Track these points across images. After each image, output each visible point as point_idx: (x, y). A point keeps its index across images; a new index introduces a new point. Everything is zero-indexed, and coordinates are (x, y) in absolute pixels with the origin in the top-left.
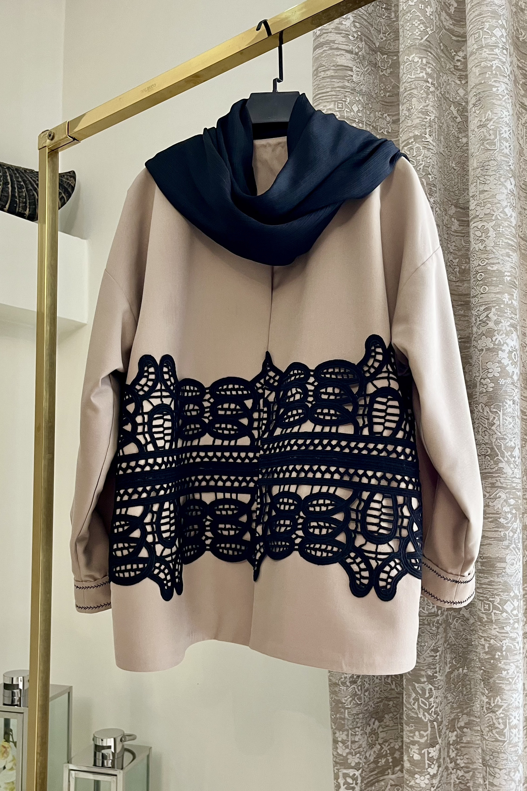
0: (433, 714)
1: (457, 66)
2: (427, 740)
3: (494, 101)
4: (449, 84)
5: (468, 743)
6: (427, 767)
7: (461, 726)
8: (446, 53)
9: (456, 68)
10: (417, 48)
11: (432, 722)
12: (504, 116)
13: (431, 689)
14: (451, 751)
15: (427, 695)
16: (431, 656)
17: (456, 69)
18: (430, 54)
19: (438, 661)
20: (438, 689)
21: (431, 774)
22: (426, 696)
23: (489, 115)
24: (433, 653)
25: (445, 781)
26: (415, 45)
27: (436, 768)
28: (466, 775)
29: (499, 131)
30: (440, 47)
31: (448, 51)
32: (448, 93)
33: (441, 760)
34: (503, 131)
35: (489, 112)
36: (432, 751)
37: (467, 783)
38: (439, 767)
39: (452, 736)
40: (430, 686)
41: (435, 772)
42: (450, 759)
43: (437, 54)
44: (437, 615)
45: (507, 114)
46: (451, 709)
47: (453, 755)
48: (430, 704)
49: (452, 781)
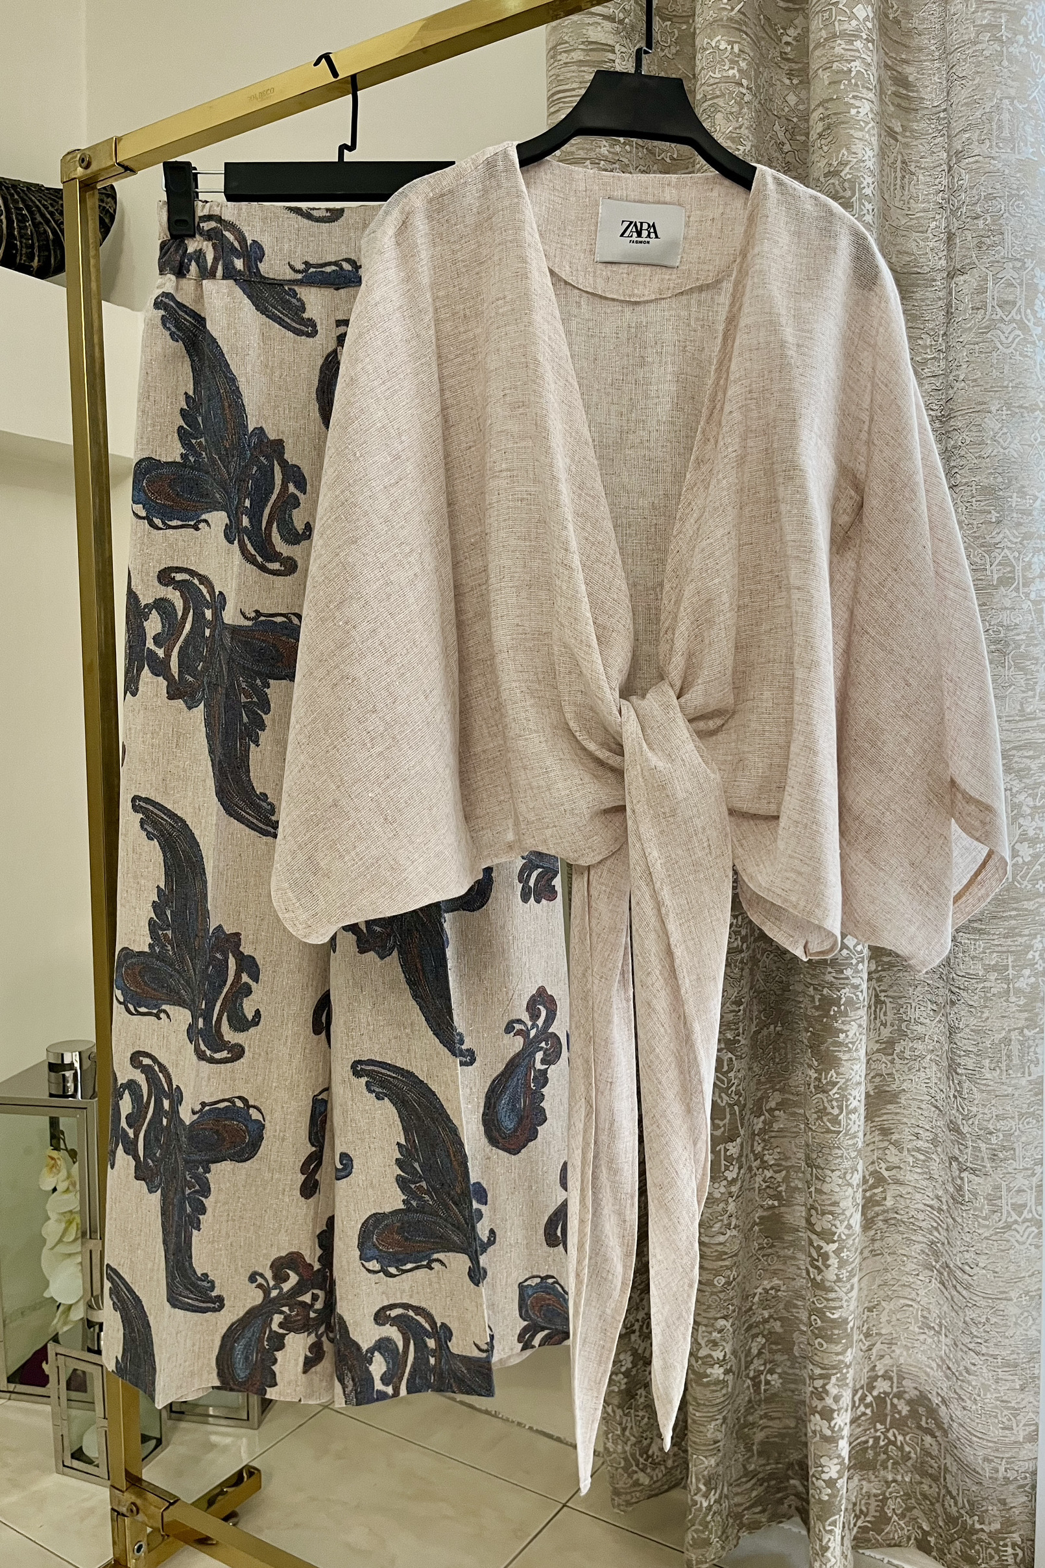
0: (733, 1095)
1: (785, 53)
2: (724, 1132)
3: (852, 132)
4: (772, 85)
5: (780, 1130)
6: (723, 1170)
7: (771, 1108)
8: (769, 30)
9: (784, 56)
10: (723, 26)
11: (731, 1106)
12: (866, 157)
13: (731, 1059)
14: (756, 1144)
15: (726, 1068)
16: (732, 1011)
17: (784, 59)
18: (745, 36)
19: (741, 1018)
20: (741, 1058)
21: (729, 1179)
22: (724, 1070)
23: (843, 155)
24: (734, 1008)
25: (747, 1187)
26: (721, 20)
27: (736, 1170)
28: (777, 1175)
29: (860, 184)
30: (760, 20)
31: (771, 26)
32: (771, 100)
33: (743, 1159)
34: (865, 184)
35: (844, 151)
36: (731, 1148)
37: (777, 1187)
38: (740, 1168)
39: (759, 1124)
40: (730, 1055)
41: (735, 1176)
42: (755, 1155)
43: (756, 35)
44: (742, 951)
45: (870, 153)
46: (757, 1084)
47: (758, 1149)
48: (729, 1081)
49: (757, 1185)
